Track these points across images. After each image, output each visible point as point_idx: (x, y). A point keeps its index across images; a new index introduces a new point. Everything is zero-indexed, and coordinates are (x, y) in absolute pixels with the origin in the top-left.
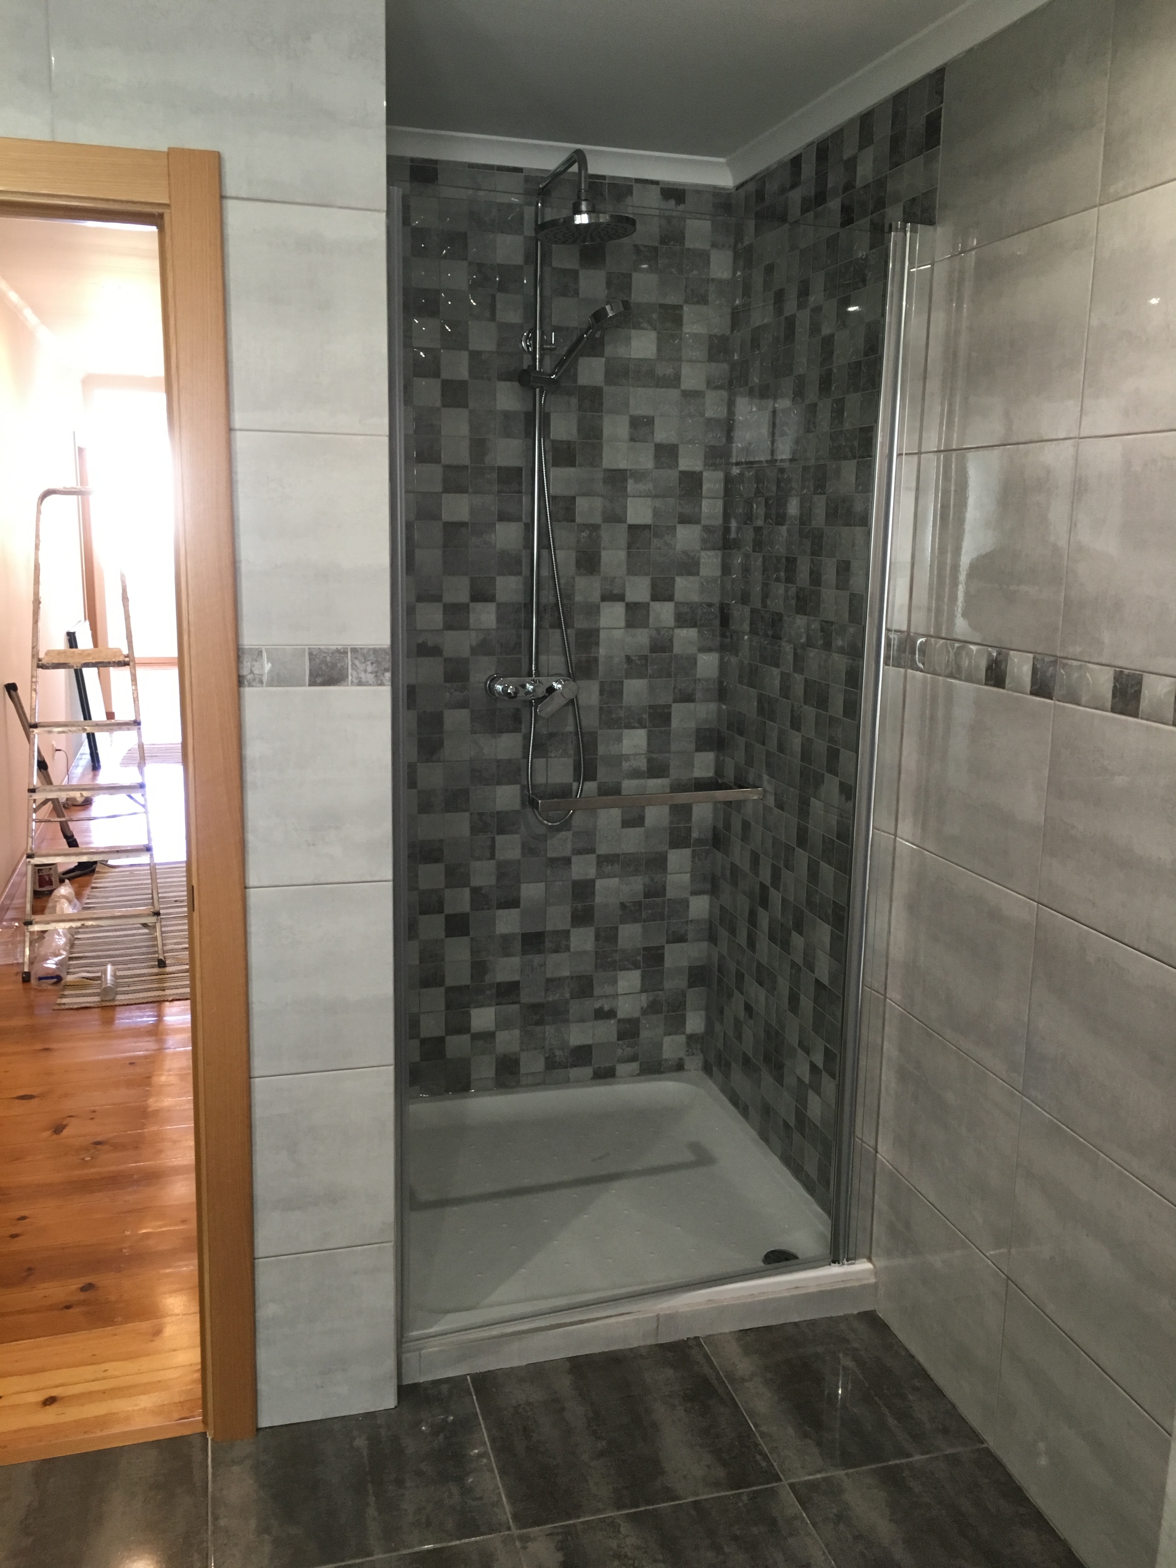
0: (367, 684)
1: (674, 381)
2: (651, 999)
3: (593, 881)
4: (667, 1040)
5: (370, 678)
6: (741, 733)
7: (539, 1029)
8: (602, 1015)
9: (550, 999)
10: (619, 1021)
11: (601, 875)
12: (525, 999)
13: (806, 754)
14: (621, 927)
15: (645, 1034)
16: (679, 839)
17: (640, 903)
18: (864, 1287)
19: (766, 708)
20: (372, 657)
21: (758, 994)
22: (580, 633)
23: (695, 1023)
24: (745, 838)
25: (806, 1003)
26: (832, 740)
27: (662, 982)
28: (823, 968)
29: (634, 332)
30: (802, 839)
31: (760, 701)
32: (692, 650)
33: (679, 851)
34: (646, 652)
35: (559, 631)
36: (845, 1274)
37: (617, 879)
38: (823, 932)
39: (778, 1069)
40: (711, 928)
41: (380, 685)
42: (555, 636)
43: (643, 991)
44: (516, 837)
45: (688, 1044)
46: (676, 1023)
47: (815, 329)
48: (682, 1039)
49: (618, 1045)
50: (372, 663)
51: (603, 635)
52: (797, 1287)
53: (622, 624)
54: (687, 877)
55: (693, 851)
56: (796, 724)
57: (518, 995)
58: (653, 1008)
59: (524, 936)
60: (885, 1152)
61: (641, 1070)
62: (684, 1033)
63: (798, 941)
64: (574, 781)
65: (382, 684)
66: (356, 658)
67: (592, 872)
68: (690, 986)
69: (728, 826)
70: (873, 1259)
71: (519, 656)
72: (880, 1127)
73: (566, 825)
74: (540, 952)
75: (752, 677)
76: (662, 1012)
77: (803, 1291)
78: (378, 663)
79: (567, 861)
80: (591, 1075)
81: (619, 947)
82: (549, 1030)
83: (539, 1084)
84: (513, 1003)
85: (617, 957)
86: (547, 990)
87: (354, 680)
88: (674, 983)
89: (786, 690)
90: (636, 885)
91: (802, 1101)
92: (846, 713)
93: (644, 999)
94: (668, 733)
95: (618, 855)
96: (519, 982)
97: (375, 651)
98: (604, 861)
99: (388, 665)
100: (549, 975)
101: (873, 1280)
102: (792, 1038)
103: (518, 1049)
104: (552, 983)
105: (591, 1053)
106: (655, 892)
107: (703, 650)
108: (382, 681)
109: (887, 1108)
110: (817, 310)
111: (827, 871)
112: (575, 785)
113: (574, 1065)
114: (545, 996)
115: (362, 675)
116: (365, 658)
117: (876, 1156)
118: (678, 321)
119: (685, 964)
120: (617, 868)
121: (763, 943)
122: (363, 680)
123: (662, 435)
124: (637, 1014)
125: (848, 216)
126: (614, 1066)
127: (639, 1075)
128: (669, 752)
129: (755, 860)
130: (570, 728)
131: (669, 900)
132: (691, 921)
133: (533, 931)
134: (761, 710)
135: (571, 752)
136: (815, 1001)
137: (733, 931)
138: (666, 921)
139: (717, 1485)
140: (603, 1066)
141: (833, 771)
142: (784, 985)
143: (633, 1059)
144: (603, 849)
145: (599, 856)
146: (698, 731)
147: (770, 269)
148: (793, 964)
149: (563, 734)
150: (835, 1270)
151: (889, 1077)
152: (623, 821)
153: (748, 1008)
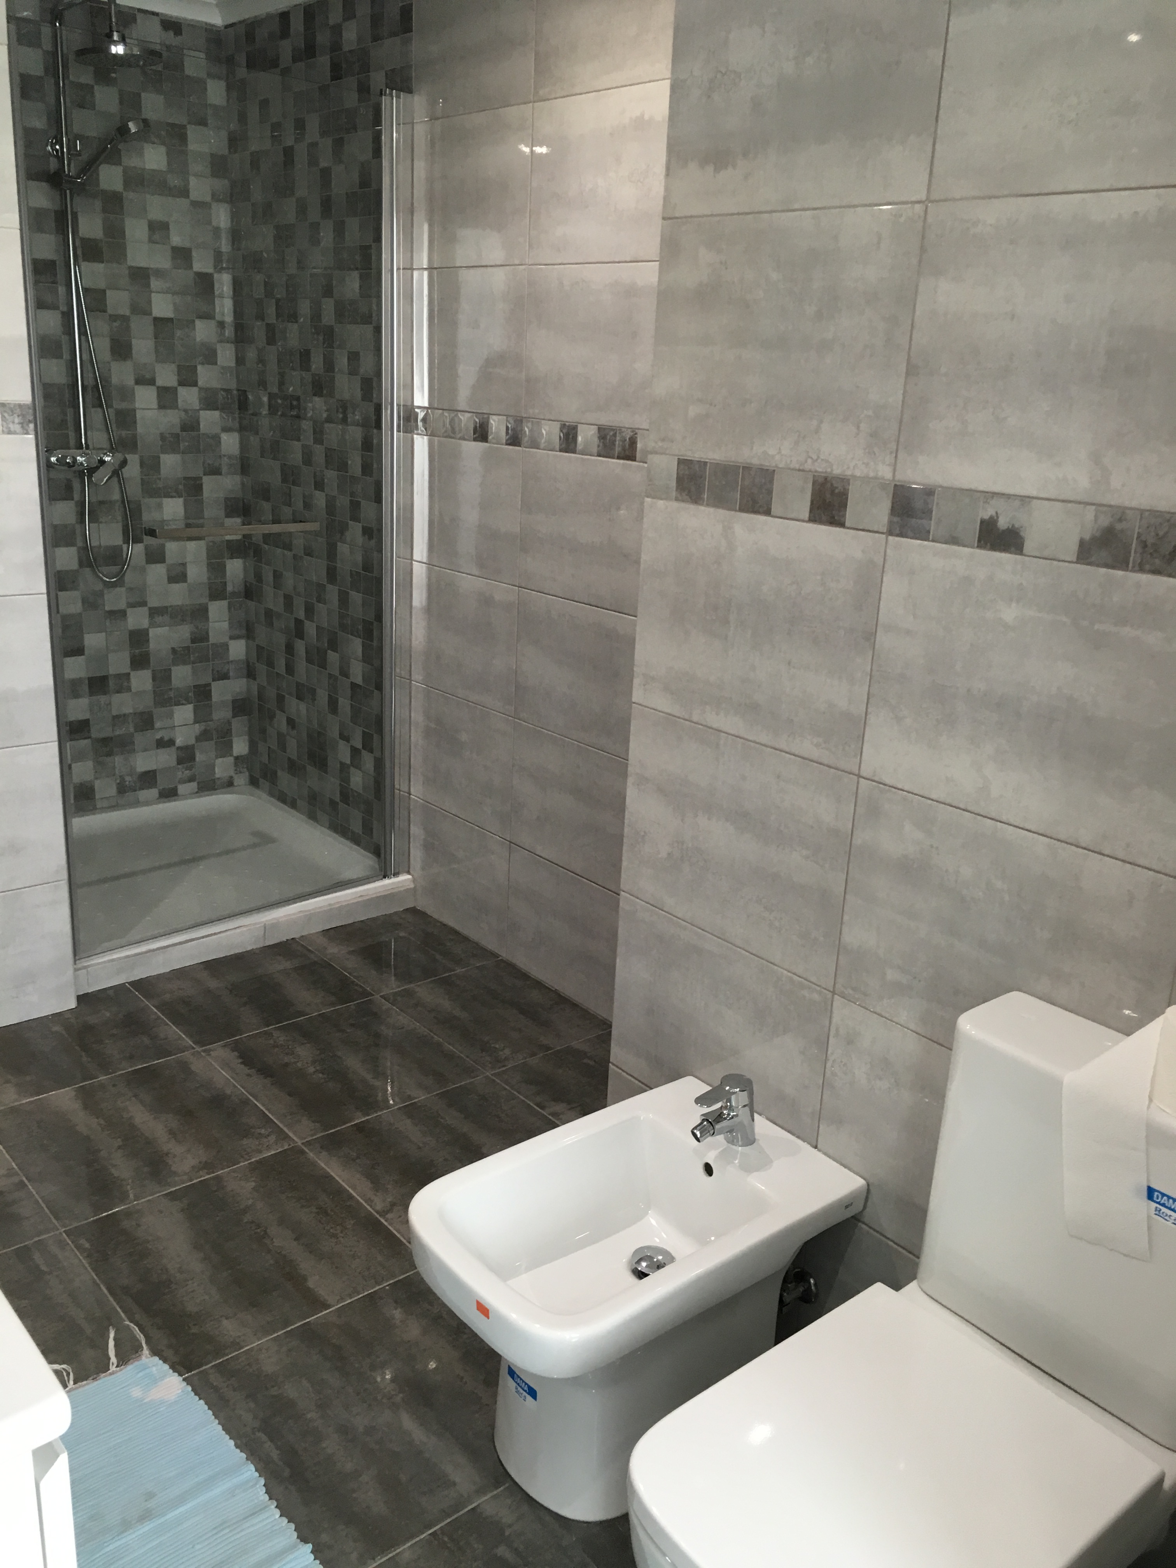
0: (15, 433)
1: (184, 192)
2: (203, 728)
3: (147, 630)
4: (219, 761)
5: (18, 428)
6: (267, 499)
7: (108, 759)
8: (162, 744)
9: (117, 733)
10: (178, 748)
11: (153, 624)
12: (94, 734)
13: (331, 508)
14: (174, 669)
15: (199, 757)
16: (217, 592)
17: (188, 648)
18: (407, 890)
19: (290, 475)
20: (18, 411)
21: (298, 708)
22: (119, 413)
23: (240, 747)
24: (277, 585)
25: (344, 703)
26: (352, 494)
27: (211, 714)
28: (358, 672)
29: (146, 145)
30: (332, 574)
31: (282, 470)
32: (217, 430)
33: (218, 603)
34: (177, 430)
35: (99, 410)
36: (393, 883)
37: (167, 628)
38: (356, 646)
39: (321, 764)
40: (248, 665)
41: (26, 434)
42: (97, 415)
43: (196, 722)
44: (76, 594)
45: (236, 765)
46: (225, 748)
47: (313, 161)
48: (231, 760)
49: (178, 769)
50: (18, 416)
51: (139, 414)
52: (361, 896)
53: (155, 406)
54: (225, 625)
55: (229, 603)
56: (319, 485)
57: (89, 731)
58: (204, 736)
59: (91, 680)
60: (417, 791)
61: (198, 788)
62: (231, 755)
63: (333, 657)
64: (124, 543)
65: (27, 433)
66: (5, 411)
67: (145, 623)
68: (235, 716)
69: (259, 577)
70: (411, 872)
71: (66, 432)
72: (412, 776)
73: (120, 583)
74: (105, 693)
75: (274, 450)
76: (212, 739)
77: (365, 898)
78: (23, 416)
79: (123, 614)
80: (157, 795)
81: (173, 686)
82: (118, 760)
83: (114, 806)
84: (85, 738)
85: (172, 694)
86: (114, 725)
87: (4, 429)
88: (220, 714)
89: (308, 460)
90: (181, 634)
91: (345, 779)
92: (364, 472)
93: (198, 728)
94: (201, 502)
95: (166, 607)
96: (88, 720)
97: (20, 406)
98: (154, 612)
99: (31, 418)
100: (114, 713)
101: (412, 886)
102: (334, 732)
103: (92, 777)
104: (119, 719)
105: (156, 776)
106: (200, 638)
107: (226, 430)
108: (27, 430)
109: (417, 761)
110: (313, 145)
111: (356, 597)
112: (125, 547)
113: (142, 789)
114: (113, 730)
115: (11, 426)
116: (12, 411)
117: (409, 798)
118: (183, 138)
119: (229, 697)
120: (166, 618)
121: (301, 665)
122: (12, 429)
123: (176, 240)
124: (192, 741)
125: (337, 72)
126: (176, 787)
127: (197, 793)
128: (204, 518)
129: (288, 601)
130: (116, 496)
131: (212, 644)
132: (232, 661)
133: (98, 675)
134: (284, 480)
135: (120, 518)
136: (352, 699)
137: (270, 664)
138: (211, 663)
139: (333, 1004)
140: (167, 787)
141: (355, 518)
142: (323, 696)
143: (191, 779)
144: (154, 602)
145: (150, 609)
146: (226, 499)
147: (264, 104)
148: (330, 676)
149: (111, 502)
150: (386, 881)
151: (417, 738)
152: (168, 578)
153: (291, 722)
